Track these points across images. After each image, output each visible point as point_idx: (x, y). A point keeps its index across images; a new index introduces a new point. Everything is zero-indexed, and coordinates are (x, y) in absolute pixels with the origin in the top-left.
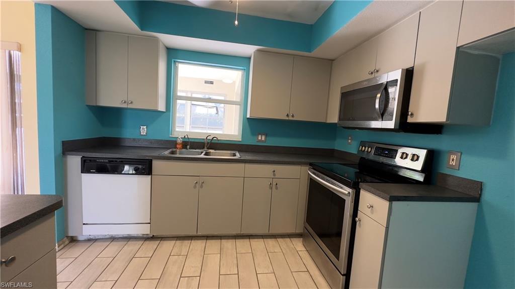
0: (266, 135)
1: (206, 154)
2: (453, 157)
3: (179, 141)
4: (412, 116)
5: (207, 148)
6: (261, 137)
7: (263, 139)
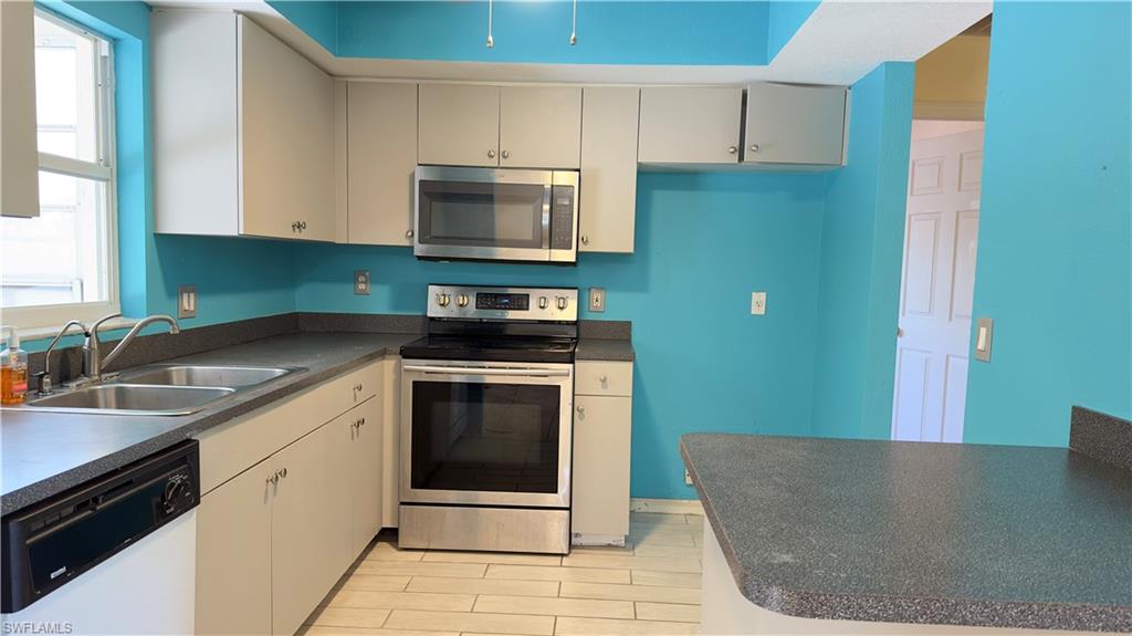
0: (201, 295)
2: (597, 296)
3: (16, 359)
4: (586, 243)
5: (102, 372)
6: (188, 302)
7: (192, 308)
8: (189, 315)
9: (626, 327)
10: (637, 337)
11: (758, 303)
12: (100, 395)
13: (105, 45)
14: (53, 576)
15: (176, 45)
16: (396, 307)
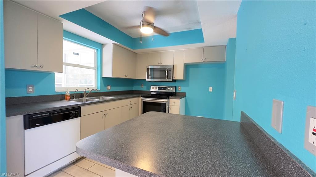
0: (111, 86)
1: (87, 100)
2: (179, 88)
3: (68, 94)
4: (175, 78)
5: (86, 97)
6: (109, 87)
7: (110, 88)
8: (108, 89)
9: (185, 93)
10: (187, 95)
11: (211, 89)
12: (83, 100)
13: (96, 50)
14: (36, 125)
15: (105, 49)
16: (147, 89)
